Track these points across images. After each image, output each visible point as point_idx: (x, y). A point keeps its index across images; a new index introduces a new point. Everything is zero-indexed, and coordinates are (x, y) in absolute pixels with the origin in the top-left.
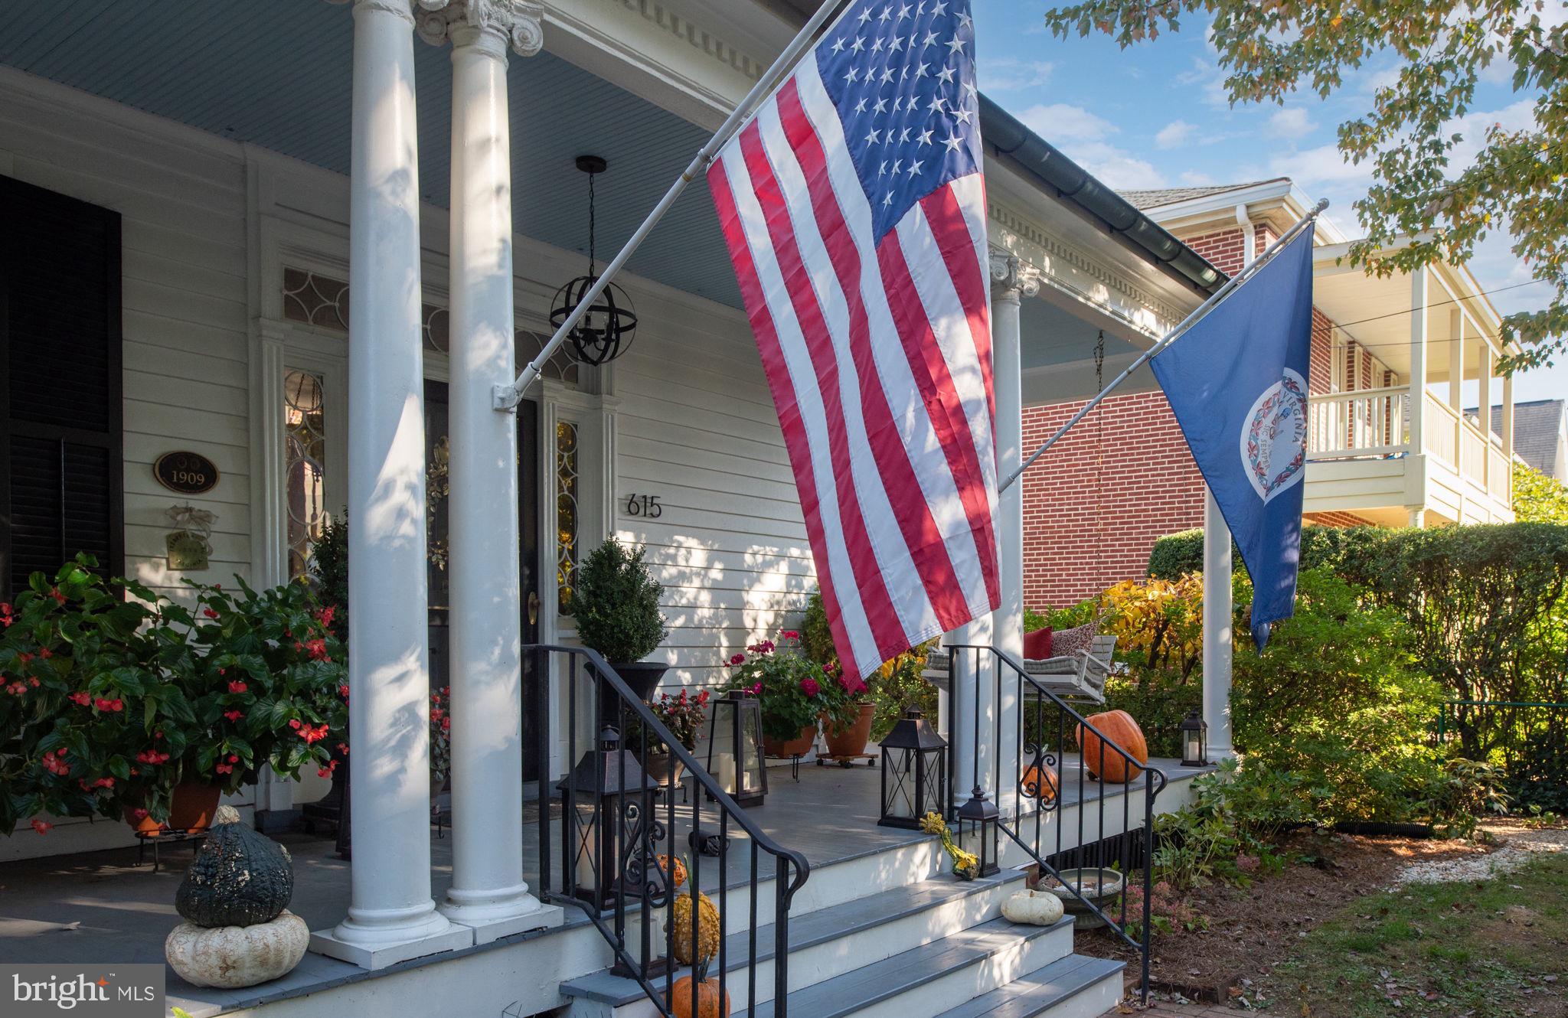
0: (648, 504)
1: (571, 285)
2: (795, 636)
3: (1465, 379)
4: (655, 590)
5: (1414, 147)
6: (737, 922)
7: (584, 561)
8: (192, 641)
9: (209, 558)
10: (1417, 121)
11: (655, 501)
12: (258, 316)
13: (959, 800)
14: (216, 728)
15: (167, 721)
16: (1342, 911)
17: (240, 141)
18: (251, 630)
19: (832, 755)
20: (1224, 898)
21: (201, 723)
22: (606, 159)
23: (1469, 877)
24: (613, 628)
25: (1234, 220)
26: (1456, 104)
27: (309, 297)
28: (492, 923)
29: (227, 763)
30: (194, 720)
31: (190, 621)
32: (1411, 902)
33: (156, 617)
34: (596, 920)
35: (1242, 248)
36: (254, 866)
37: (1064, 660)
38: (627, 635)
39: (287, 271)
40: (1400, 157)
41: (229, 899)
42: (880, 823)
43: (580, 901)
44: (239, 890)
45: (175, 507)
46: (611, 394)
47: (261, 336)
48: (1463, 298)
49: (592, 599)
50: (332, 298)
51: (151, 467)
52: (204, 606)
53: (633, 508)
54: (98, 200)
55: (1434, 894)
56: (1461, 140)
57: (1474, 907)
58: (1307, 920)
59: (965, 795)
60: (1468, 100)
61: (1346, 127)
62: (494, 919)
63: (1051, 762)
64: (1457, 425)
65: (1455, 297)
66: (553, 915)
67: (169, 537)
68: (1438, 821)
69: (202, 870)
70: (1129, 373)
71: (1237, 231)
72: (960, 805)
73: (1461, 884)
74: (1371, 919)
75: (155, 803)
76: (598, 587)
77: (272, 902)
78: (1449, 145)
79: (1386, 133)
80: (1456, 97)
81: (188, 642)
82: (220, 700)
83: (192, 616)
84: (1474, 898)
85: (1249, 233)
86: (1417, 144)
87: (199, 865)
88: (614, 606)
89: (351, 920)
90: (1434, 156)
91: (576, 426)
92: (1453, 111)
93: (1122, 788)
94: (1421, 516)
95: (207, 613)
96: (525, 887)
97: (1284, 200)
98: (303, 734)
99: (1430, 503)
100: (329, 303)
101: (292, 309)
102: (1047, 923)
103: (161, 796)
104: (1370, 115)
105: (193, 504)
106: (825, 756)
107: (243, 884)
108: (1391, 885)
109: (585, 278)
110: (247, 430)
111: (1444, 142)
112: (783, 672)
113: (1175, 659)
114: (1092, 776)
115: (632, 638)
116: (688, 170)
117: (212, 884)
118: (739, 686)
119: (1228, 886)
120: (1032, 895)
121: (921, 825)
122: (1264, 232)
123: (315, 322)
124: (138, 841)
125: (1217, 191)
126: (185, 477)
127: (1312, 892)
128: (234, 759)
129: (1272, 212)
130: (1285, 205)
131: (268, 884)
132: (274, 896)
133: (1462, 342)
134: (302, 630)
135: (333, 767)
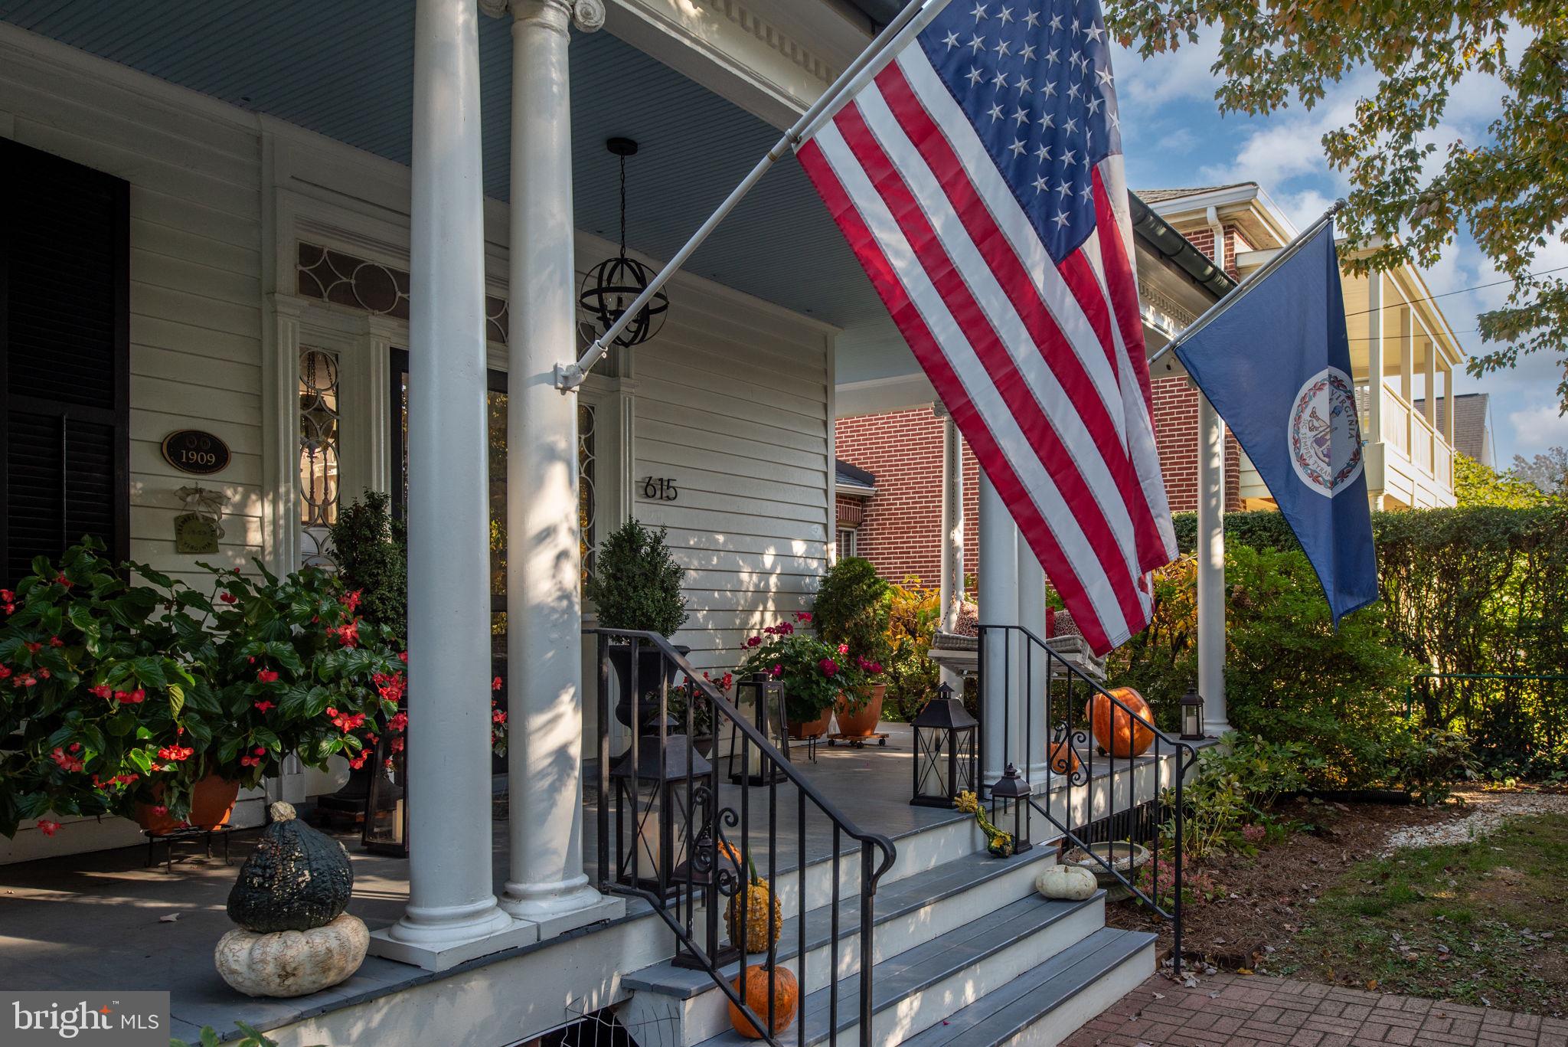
0: (665, 487)
1: (604, 265)
2: (809, 618)
3: (1415, 372)
4: (675, 572)
5: (1390, 154)
6: (787, 906)
7: (603, 544)
8: (208, 627)
9: (219, 541)
10: (1394, 131)
11: (672, 484)
12: (273, 292)
13: (988, 778)
14: (241, 720)
15: (192, 714)
16: (1344, 877)
17: (254, 111)
18: (277, 616)
19: (843, 736)
20: (1235, 867)
21: (228, 715)
22: (638, 141)
23: (1452, 841)
24: (634, 611)
25: (1204, 221)
26: (1429, 116)
27: (325, 274)
28: (554, 917)
29: (253, 756)
30: (219, 711)
31: (207, 607)
32: (1405, 867)
33: (169, 604)
34: (660, 909)
35: (1213, 247)
36: (315, 866)
37: (1069, 639)
38: (649, 618)
39: (301, 245)
40: (1378, 163)
41: (288, 902)
42: (912, 803)
43: (643, 892)
44: (300, 892)
45: (184, 489)
46: (628, 376)
47: (276, 311)
48: (1415, 302)
49: (613, 582)
50: (348, 275)
51: (159, 446)
52: (221, 591)
53: (650, 491)
54: (104, 167)
55: (1426, 859)
56: (1434, 150)
57: (1464, 869)
58: (1314, 886)
59: (995, 773)
60: (1439, 113)
61: (1329, 137)
62: (557, 913)
63: (1081, 739)
64: (1408, 416)
65: (1407, 301)
66: (616, 906)
67: (176, 519)
68: (1414, 788)
69: (259, 871)
70: (1154, 361)
71: (1207, 231)
72: (993, 783)
73: (1447, 848)
74: (1374, 884)
75: (174, 801)
76: (619, 570)
77: (334, 903)
78: (1423, 154)
79: (1367, 141)
80: (1429, 110)
81: (204, 629)
82: (248, 691)
83: (209, 600)
84: (1463, 861)
85: (1218, 233)
86: (1392, 152)
87: (255, 866)
88: (635, 589)
89: (409, 919)
90: (1410, 165)
91: (593, 408)
92: (1426, 122)
93: (1127, 763)
94: (1381, 500)
95: (224, 598)
96: (583, 879)
97: (1250, 203)
98: (338, 723)
99: (1389, 489)
100: (345, 280)
101: (307, 286)
102: (1083, 897)
103: (181, 793)
104: (1352, 125)
105: (202, 485)
106: (836, 736)
107: (304, 884)
108: (1384, 850)
109: (616, 259)
110: (260, 409)
111: (1419, 151)
112: (799, 654)
113: (1163, 637)
114: (1102, 752)
115: (654, 621)
116: (774, 150)
117: (271, 886)
118: (757, 668)
119: (1236, 855)
120: (1066, 871)
121: (954, 803)
122: (1232, 232)
123: (331, 298)
124: (147, 840)
125: (1187, 193)
126: (195, 457)
127: (1314, 859)
128: (261, 751)
129: (1240, 214)
130: (1252, 208)
131: (329, 884)
132: (335, 896)
133: (1412, 338)
134: (333, 615)
135: (365, 756)
